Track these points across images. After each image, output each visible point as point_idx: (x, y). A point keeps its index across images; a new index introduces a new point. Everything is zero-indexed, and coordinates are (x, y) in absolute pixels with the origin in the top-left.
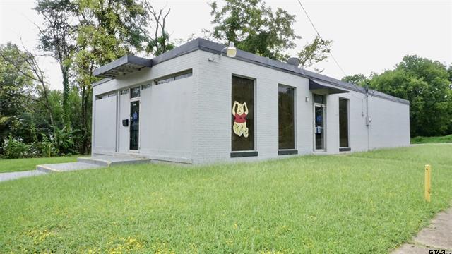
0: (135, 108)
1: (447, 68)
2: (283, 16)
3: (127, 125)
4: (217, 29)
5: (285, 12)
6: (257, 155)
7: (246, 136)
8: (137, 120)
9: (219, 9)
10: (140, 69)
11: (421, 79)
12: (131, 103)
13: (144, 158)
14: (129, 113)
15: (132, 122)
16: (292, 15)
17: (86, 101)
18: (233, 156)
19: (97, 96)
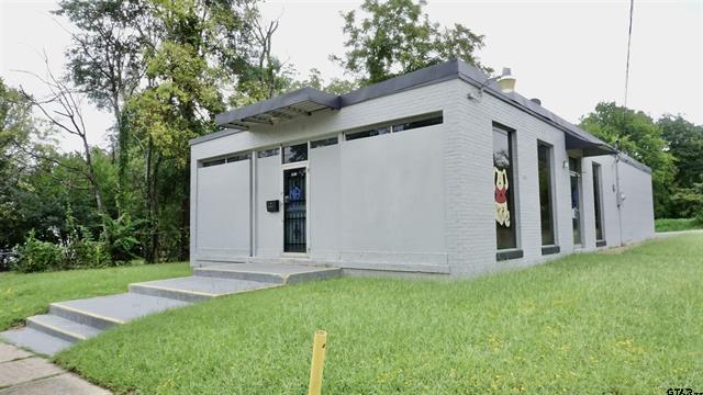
0: (294, 181)
1: (654, 122)
2: (464, 36)
3: (277, 210)
4: (356, 54)
5: (467, 31)
6: (522, 256)
7: (508, 224)
8: (302, 201)
9: (358, 24)
10: (310, 114)
11: (625, 138)
12: (285, 171)
13: (327, 266)
14: (282, 190)
15: (286, 205)
16: (478, 35)
17: (156, 171)
18: (500, 257)
19: (200, 161)
